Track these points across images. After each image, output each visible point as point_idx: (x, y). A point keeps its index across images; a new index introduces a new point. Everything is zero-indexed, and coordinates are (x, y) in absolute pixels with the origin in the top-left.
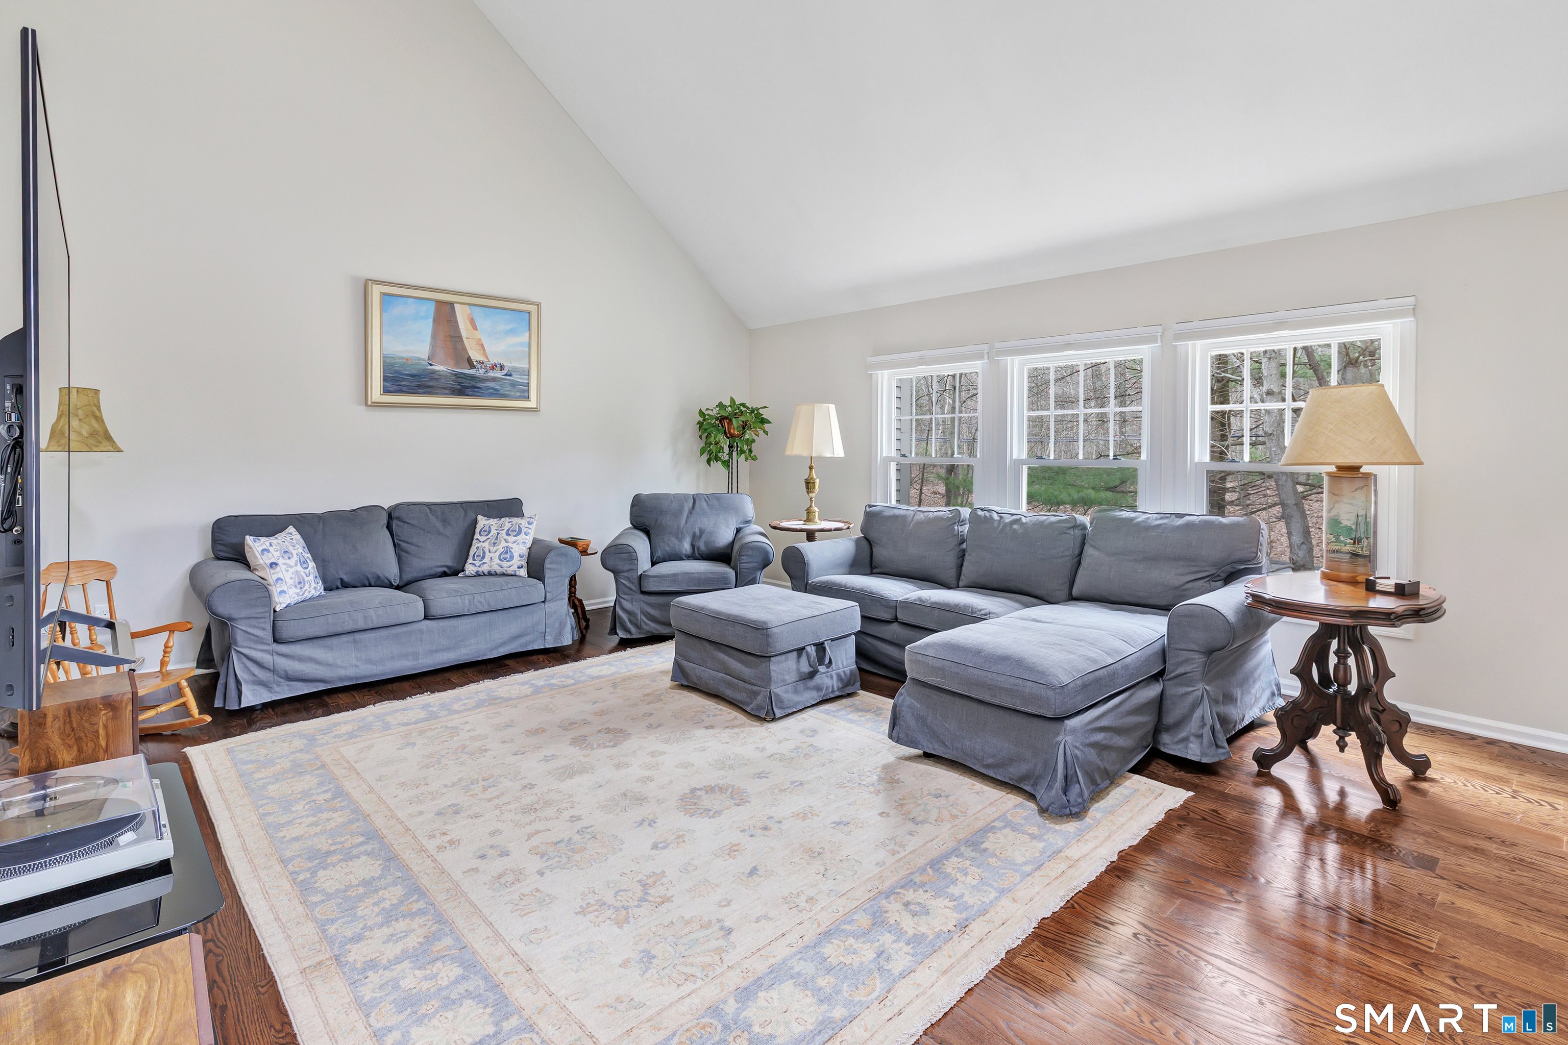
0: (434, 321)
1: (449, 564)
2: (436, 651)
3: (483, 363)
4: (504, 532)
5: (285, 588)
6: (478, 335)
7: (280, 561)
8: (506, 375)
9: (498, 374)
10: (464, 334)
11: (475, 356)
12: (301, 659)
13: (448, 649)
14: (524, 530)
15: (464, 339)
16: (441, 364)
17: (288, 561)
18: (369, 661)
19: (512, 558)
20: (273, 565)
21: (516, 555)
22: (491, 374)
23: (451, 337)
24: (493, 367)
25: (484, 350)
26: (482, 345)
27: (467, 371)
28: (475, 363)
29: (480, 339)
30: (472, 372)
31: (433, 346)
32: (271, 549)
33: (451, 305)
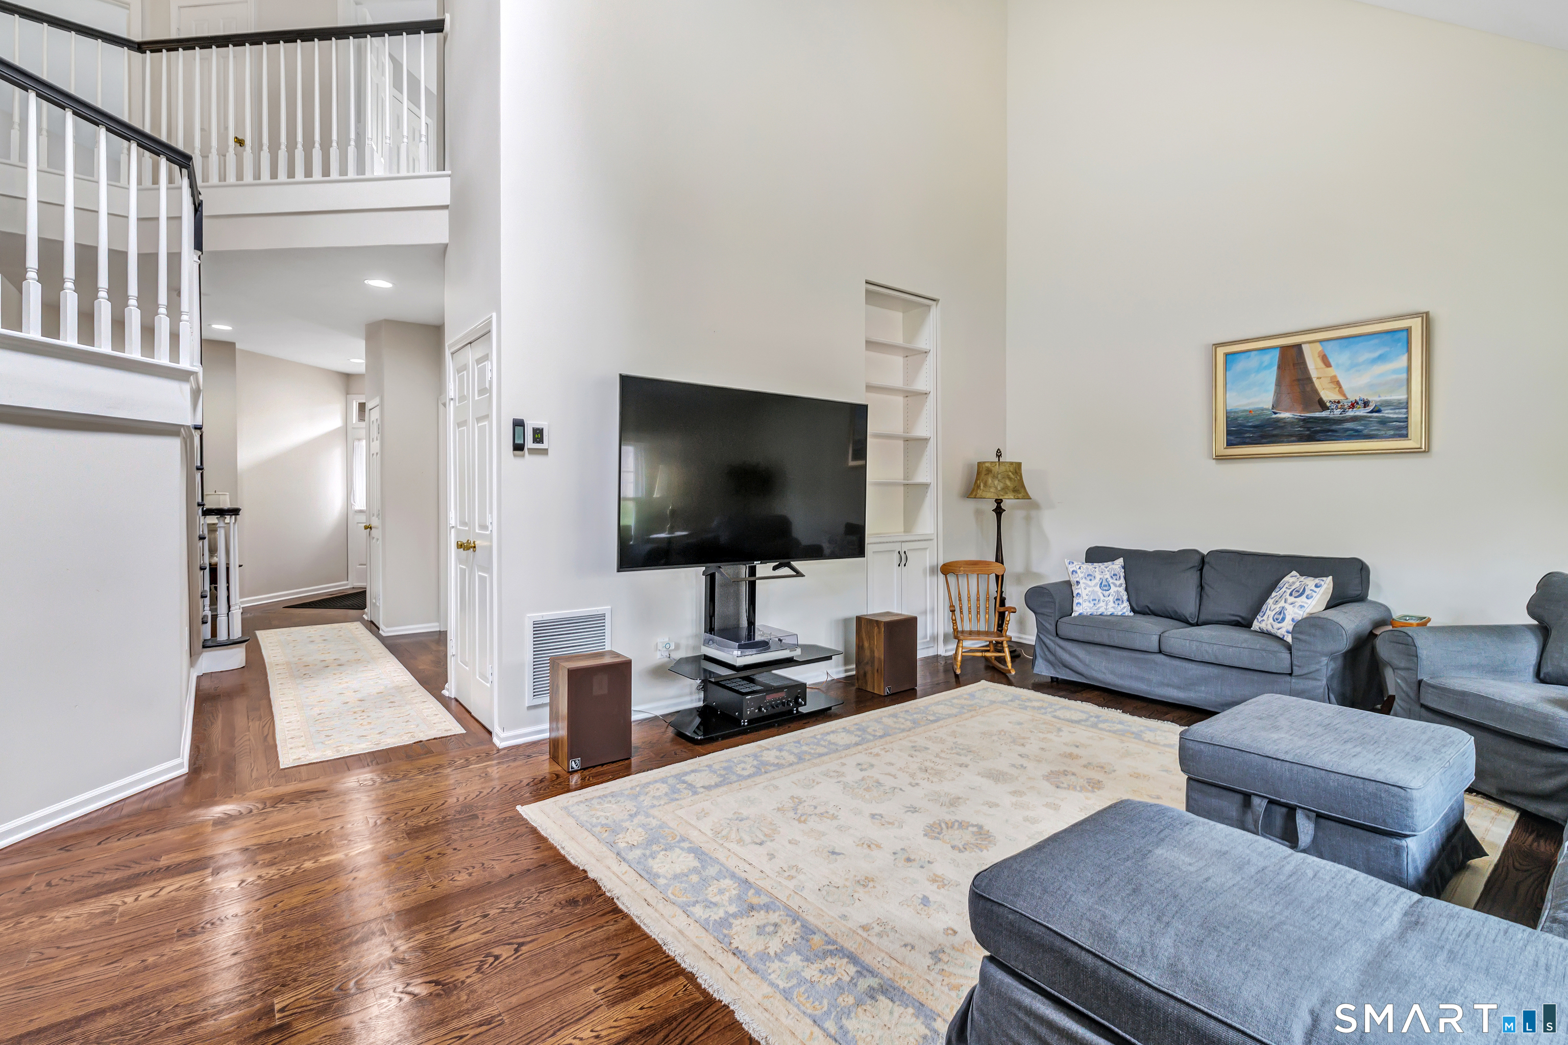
0: (1279, 368)
3: (1339, 402)
4: (1289, 591)
5: (1080, 601)
6: (1331, 372)
7: (1082, 581)
8: (1372, 412)
9: (1361, 412)
10: (1314, 374)
11: (1328, 395)
14: (1308, 592)
15: (1314, 380)
16: (1286, 410)
17: (1089, 582)
19: (1283, 619)
20: (1077, 583)
21: (1288, 618)
22: (1350, 413)
23: (1298, 380)
24: (1353, 405)
25: (1340, 387)
26: (1338, 383)
27: (1317, 414)
28: (1328, 404)
29: (1335, 377)
30: (1324, 414)
31: (1278, 393)
32: (1079, 571)
33: (1298, 347)
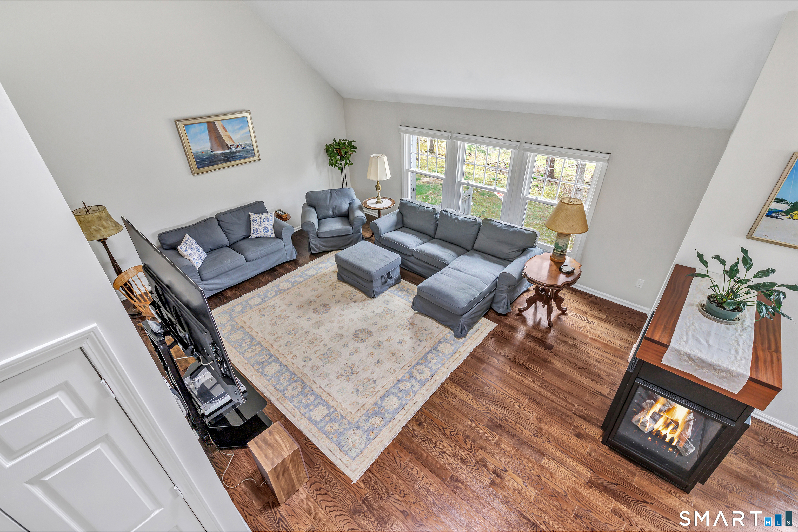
0: (208, 132)
1: (245, 234)
2: (253, 271)
3: (233, 145)
4: (262, 221)
5: (197, 261)
6: (228, 133)
7: (192, 253)
8: (243, 148)
9: (240, 149)
10: (222, 135)
11: (229, 143)
12: (212, 284)
13: (256, 270)
14: (270, 219)
15: (223, 137)
16: (216, 150)
17: (194, 252)
18: (233, 279)
19: (268, 231)
20: (190, 254)
21: (269, 230)
22: (238, 149)
23: (217, 137)
24: (237, 146)
25: (232, 139)
26: (231, 138)
27: (227, 151)
28: (230, 146)
29: (229, 135)
30: (230, 150)
31: (211, 143)
32: (187, 249)
33: (213, 122)
